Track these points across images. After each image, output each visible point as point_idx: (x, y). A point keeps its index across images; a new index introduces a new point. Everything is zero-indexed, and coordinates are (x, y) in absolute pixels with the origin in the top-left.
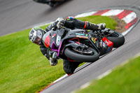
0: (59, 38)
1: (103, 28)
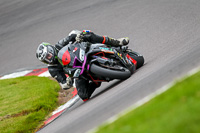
0: (82, 52)
1: (125, 43)
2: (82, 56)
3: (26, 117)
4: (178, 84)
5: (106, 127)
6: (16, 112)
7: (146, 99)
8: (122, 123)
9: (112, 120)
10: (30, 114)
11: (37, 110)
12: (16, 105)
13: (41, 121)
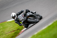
3: (14, 32)
4: (54, 22)
5: (34, 36)
6: (11, 31)
7: (46, 27)
8: (39, 34)
9: (36, 33)
10: (15, 31)
11: (17, 30)
12: (11, 29)
13: (18, 33)
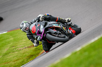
1: (69, 21)
2: (42, 29)
